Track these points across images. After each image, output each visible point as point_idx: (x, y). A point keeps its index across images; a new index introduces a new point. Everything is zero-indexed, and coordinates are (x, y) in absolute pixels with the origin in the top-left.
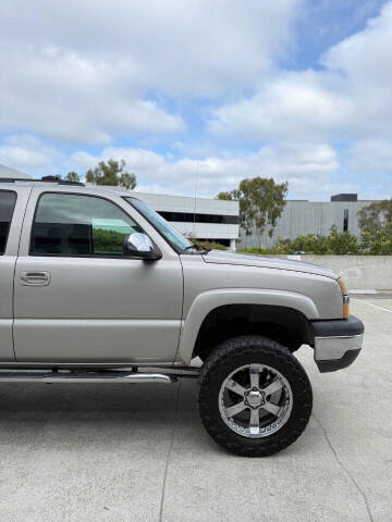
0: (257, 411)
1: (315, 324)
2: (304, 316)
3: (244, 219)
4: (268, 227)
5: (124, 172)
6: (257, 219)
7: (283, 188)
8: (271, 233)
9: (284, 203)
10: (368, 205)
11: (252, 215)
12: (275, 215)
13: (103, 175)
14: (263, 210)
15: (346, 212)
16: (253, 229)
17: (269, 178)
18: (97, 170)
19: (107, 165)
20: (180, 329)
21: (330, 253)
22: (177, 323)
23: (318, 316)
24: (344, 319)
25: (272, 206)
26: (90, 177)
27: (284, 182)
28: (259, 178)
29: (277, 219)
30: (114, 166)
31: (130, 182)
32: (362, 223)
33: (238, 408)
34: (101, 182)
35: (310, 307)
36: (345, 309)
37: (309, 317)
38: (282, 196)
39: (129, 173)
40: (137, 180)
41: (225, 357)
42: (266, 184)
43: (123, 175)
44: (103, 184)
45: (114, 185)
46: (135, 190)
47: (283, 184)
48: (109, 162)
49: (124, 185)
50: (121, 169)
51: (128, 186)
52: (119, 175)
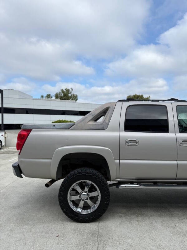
5: (72, 94)
7: (148, 99)
13: (62, 95)
17: (141, 95)
18: (60, 93)
19: (65, 91)
26: (57, 96)
28: (136, 95)
30: (68, 91)
31: (75, 98)
34: (62, 98)
39: (75, 94)
40: (78, 97)
42: (140, 97)
43: (72, 95)
44: (63, 100)
45: (68, 100)
46: (77, 102)
47: (148, 97)
48: (65, 89)
49: (72, 100)
50: (71, 92)
51: (74, 100)
52: (70, 95)
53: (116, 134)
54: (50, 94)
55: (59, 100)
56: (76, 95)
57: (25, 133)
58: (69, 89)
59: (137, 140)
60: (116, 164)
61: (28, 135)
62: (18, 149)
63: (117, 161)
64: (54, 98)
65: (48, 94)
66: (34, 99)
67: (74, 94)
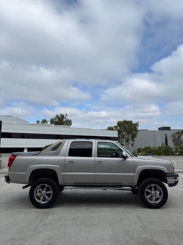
0: (154, 197)
1: (167, 174)
2: (164, 172)
3: (120, 138)
4: (131, 142)
6: (126, 139)
7: (137, 124)
8: (132, 145)
9: (137, 131)
10: (176, 132)
11: (123, 137)
12: (134, 136)
13: (57, 120)
14: (128, 134)
15: (166, 135)
16: (124, 143)
17: (130, 121)
18: (55, 118)
19: (59, 116)
20: (134, 175)
21: (163, 155)
22: (133, 174)
23: (167, 172)
24: (173, 173)
25: (132, 133)
26: (52, 121)
27: (137, 122)
28: (125, 121)
29: (135, 139)
30: (62, 116)
31: (69, 123)
32: (174, 140)
33: (149, 196)
34: (56, 123)
35: (165, 170)
36: (174, 170)
37: (165, 172)
38: (136, 128)
40: (72, 122)
41: (145, 183)
42: (129, 123)
43: (66, 120)
44: (58, 124)
45: (62, 125)
46: (71, 127)
47: (136, 123)
48: (60, 115)
49: (67, 125)
50: (66, 118)
51: (68, 125)
52: (64, 120)
53: (63, 158)
54: (46, 119)
55: (53, 125)
56: (70, 120)
57: (13, 157)
58: (64, 115)
59: (74, 161)
60: (62, 175)
61: (15, 158)
62: (8, 166)
63: (63, 173)
64: (49, 123)
65: (44, 119)
66: (30, 124)
67: (68, 119)
